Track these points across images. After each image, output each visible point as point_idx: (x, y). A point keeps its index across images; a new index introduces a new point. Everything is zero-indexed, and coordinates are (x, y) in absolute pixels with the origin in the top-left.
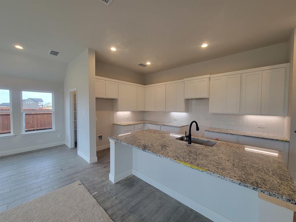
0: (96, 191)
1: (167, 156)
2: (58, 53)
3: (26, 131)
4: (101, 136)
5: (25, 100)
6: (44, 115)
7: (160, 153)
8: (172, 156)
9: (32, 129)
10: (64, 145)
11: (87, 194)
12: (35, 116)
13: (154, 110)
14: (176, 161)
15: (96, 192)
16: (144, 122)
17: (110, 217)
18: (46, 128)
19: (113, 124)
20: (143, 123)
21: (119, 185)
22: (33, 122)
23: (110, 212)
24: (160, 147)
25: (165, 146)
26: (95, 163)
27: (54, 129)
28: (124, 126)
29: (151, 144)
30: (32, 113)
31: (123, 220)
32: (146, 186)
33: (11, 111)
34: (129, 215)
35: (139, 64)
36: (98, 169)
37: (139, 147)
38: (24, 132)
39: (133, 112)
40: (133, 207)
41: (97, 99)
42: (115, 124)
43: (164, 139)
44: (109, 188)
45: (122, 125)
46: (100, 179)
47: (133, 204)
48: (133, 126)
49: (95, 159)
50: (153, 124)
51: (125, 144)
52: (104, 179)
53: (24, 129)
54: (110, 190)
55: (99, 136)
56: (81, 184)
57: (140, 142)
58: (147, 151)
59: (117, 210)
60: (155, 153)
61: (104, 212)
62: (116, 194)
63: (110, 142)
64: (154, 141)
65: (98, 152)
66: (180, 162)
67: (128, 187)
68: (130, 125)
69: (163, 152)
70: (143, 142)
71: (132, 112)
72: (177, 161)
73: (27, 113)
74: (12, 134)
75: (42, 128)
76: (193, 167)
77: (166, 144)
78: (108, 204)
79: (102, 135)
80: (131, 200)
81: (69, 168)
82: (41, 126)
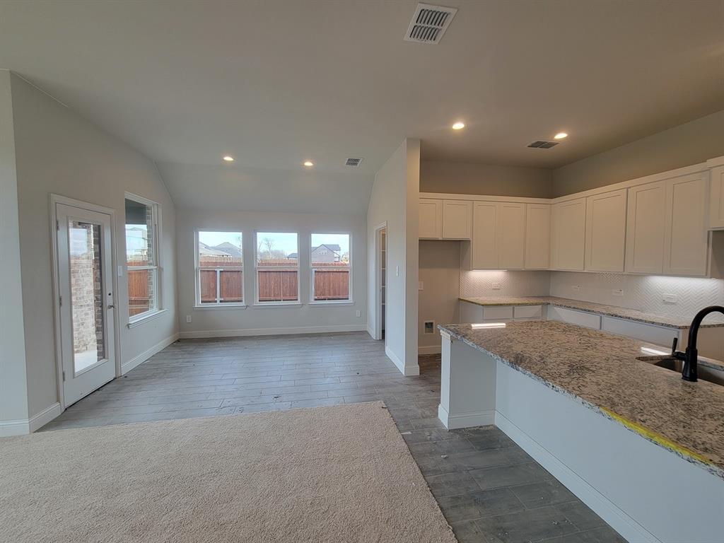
0: (408, 430)
1: (579, 392)
2: (358, 160)
3: (316, 300)
4: (432, 324)
5: (316, 248)
6: (338, 274)
7: (558, 380)
8: (592, 397)
9: (323, 297)
10: (365, 333)
11: (393, 429)
12: (327, 275)
13: (580, 269)
14: (601, 409)
15: (410, 433)
16: (546, 300)
17: (429, 486)
18: (341, 297)
19: (460, 299)
20: (543, 304)
21: (458, 436)
22: (323, 286)
23: (431, 478)
24: (565, 368)
25: (583, 368)
26: (414, 378)
27: (351, 300)
28: (483, 305)
29: (540, 356)
30: (324, 270)
31: (456, 506)
32: (527, 465)
33: (299, 266)
34: (470, 505)
35: (530, 144)
36: (420, 391)
37: (502, 357)
38: (312, 302)
39: (513, 272)
40: (482, 493)
41: (422, 242)
42: (462, 300)
43: (590, 352)
44: (434, 434)
45: (479, 304)
46: (420, 411)
47: (483, 486)
48: (511, 307)
49: (416, 370)
50: (574, 308)
51: (471, 344)
52: (427, 413)
53: (313, 297)
54: (437, 438)
55: (426, 324)
56: (385, 408)
57: (511, 347)
58: (520, 368)
59: (446, 483)
60: (543, 378)
61: (419, 472)
62: (449, 452)
63: (441, 336)
64: (555, 350)
65: (421, 358)
66: (614, 417)
67: (478, 448)
68: (501, 305)
69: (566, 380)
70: (518, 349)
71: (510, 271)
72: (605, 412)
73: (316, 270)
74: (298, 302)
75: (335, 297)
76: (656, 439)
77: (588, 365)
78: (429, 463)
79: (431, 321)
80: (480, 476)
81: (369, 375)
82: (335, 294)
